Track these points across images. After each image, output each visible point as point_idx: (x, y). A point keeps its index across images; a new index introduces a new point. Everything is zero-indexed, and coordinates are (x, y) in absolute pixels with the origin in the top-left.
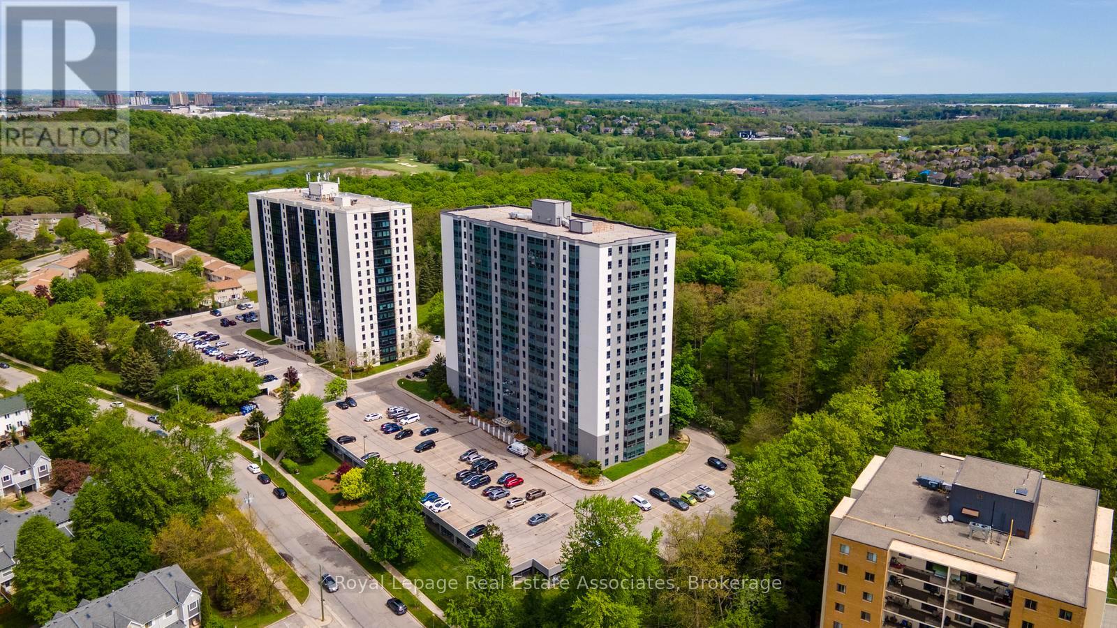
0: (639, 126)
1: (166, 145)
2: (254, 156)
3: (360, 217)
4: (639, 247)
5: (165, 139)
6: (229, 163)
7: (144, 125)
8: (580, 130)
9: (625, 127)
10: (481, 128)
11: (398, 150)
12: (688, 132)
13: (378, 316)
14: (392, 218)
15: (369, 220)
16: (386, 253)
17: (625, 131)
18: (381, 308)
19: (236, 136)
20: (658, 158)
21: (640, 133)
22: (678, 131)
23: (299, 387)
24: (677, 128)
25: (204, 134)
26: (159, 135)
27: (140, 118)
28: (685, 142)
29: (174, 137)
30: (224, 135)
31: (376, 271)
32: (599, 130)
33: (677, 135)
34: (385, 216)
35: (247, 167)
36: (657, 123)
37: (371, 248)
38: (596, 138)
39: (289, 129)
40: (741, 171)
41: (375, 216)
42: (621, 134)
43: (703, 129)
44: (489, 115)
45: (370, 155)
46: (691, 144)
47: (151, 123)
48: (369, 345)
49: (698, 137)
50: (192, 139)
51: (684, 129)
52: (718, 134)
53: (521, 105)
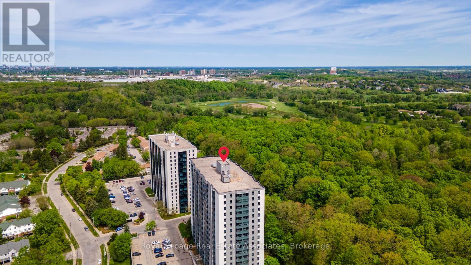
0: (385, 85)
1: (188, 92)
2: (216, 97)
3: (173, 153)
4: (241, 195)
5: (188, 90)
6: (207, 100)
7: (182, 85)
8: (356, 87)
9: (378, 86)
10: (312, 86)
11: (272, 96)
12: (409, 89)
13: (180, 193)
14: (188, 153)
15: (177, 155)
16: (184, 168)
17: (377, 88)
18: (181, 190)
19: (214, 89)
20: (387, 102)
21: (384, 89)
22: (404, 88)
23: (143, 221)
24: (404, 86)
25: (202, 88)
26: (186, 89)
27: (181, 82)
28: (406, 93)
29: (191, 89)
30: (209, 89)
31: (179, 175)
32: (364, 87)
33: (403, 90)
34: (185, 153)
35: (213, 102)
36: (394, 84)
37: (177, 166)
38: (361, 91)
39: (233, 86)
40: (424, 112)
41: (179, 153)
42: (375, 89)
43: (417, 87)
44: (317, 80)
45: (261, 97)
46: (409, 94)
47: (185, 84)
48: (175, 205)
49: (413, 91)
50: (198, 90)
51: (407, 87)
52: (424, 90)
53: (336, 74)
